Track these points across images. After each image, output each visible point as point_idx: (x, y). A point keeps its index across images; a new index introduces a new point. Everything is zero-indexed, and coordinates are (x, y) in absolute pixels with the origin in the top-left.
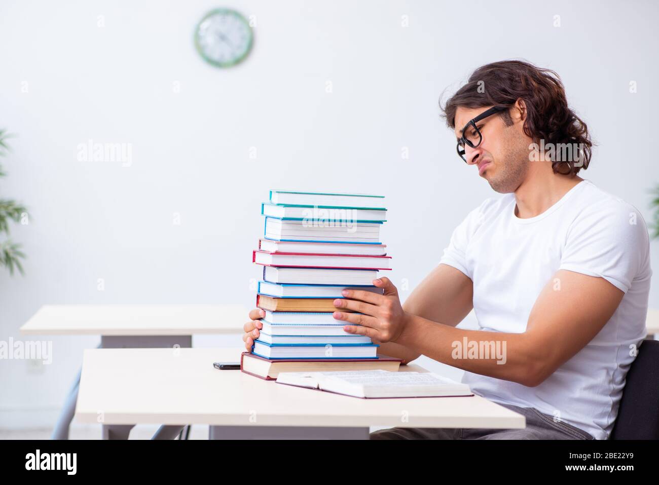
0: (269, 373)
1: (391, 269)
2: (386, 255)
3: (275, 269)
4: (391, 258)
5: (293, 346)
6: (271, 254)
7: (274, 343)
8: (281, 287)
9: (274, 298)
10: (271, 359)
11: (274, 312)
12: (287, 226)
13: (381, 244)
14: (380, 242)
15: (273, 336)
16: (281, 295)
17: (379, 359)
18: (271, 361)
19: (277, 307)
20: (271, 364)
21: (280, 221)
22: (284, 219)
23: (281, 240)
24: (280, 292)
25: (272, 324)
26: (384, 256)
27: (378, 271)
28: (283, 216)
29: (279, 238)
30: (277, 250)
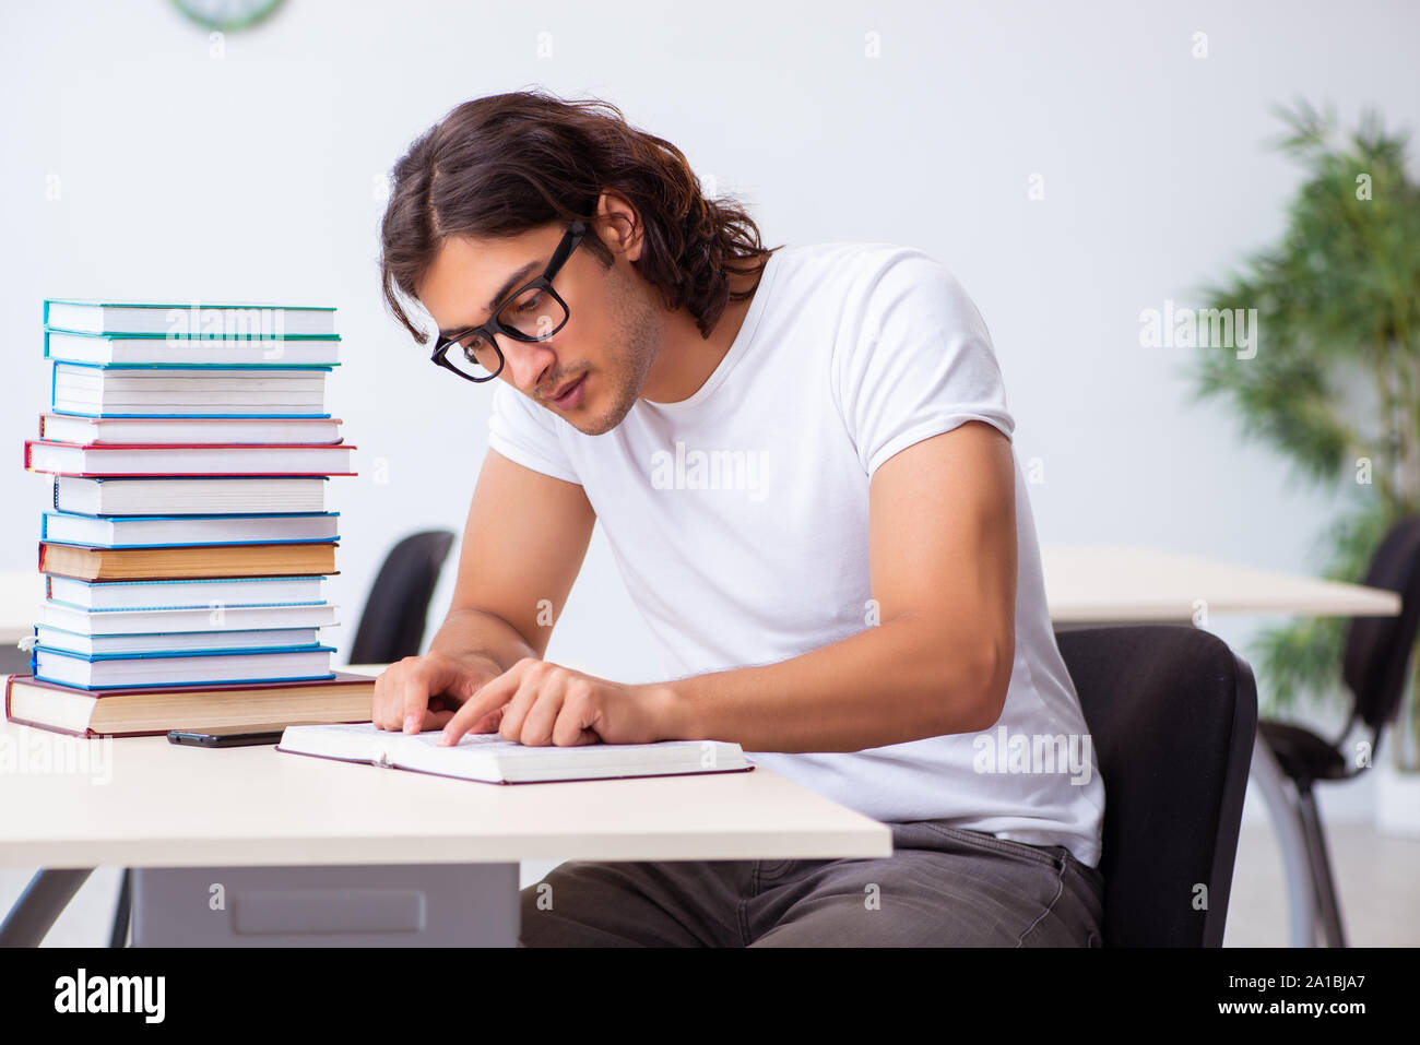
0: (91, 722)
1: (356, 474)
2: (341, 442)
3: (93, 482)
4: (354, 448)
5: (142, 658)
6: (83, 448)
7: (97, 652)
8: (109, 525)
9: (92, 550)
10: (92, 689)
11: (94, 581)
12: (115, 384)
13: (328, 417)
14: (325, 413)
15: (95, 637)
16: (109, 542)
17: (337, 680)
18: (96, 693)
19: (101, 569)
20: (94, 700)
21: (100, 373)
22: (110, 367)
23: (103, 417)
24: (107, 535)
25: (90, 611)
26: (337, 445)
27: (328, 479)
28: (107, 360)
29: (99, 411)
30: (96, 438)
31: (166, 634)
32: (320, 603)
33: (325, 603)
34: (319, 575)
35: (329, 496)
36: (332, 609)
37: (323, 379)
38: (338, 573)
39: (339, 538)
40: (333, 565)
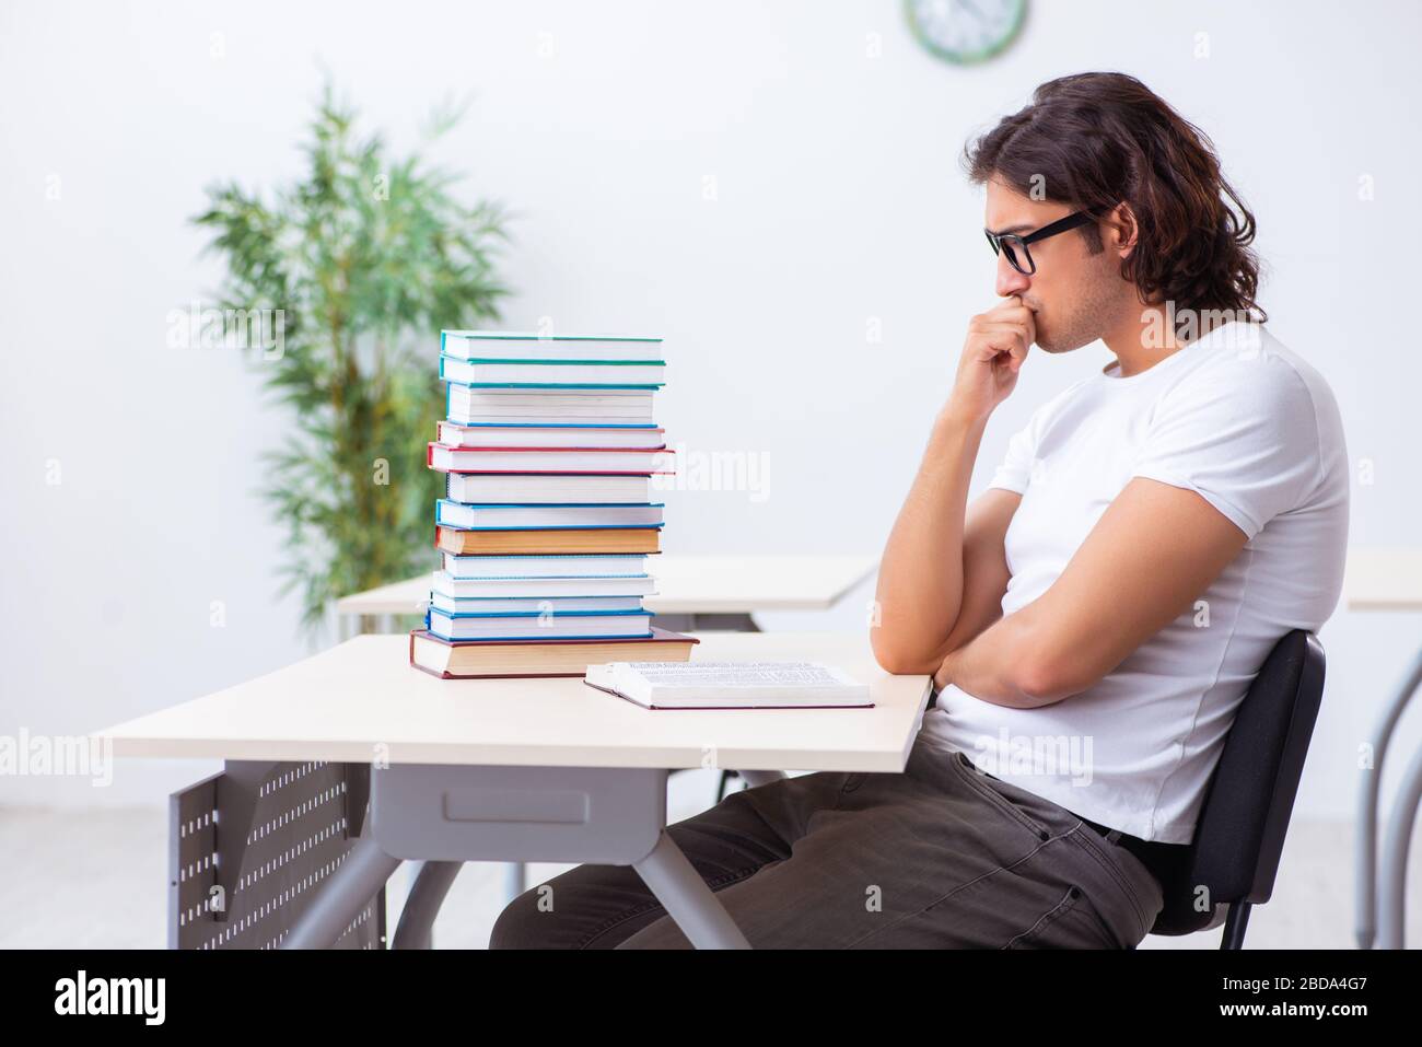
0: (448, 666)
2: (664, 447)
3: (462, 477)
5: (493, 617)
7: (461, 611)
8: (469, 511)
9: (457, 531)
10: (452, 640)
11: (458, 555)
12: (480, 400)
13: (656, 426)
14: (654, 424)
15: (457, 599)
16: (470, 525)
17: (654, 639)
18: (452, 644)
19: (463, 546)
20: (451, 649)
21: (466, 390)
22: (473, 386)
23: (469, 425)
24: (468, 519)
25: (454, 578)
26: (662, 449)
27: (650, 477)
28: (471, 380)
29: (467, 421)
30: (462, 442)
31: (514, 598)
32: (642, 576)
33: (647, 576)
34: (645, 554)
35: (652, 490)
36: (653, 581)
37: (651, 396)
38: (660, 552)
39: (663, 525)
40: (657, 546)
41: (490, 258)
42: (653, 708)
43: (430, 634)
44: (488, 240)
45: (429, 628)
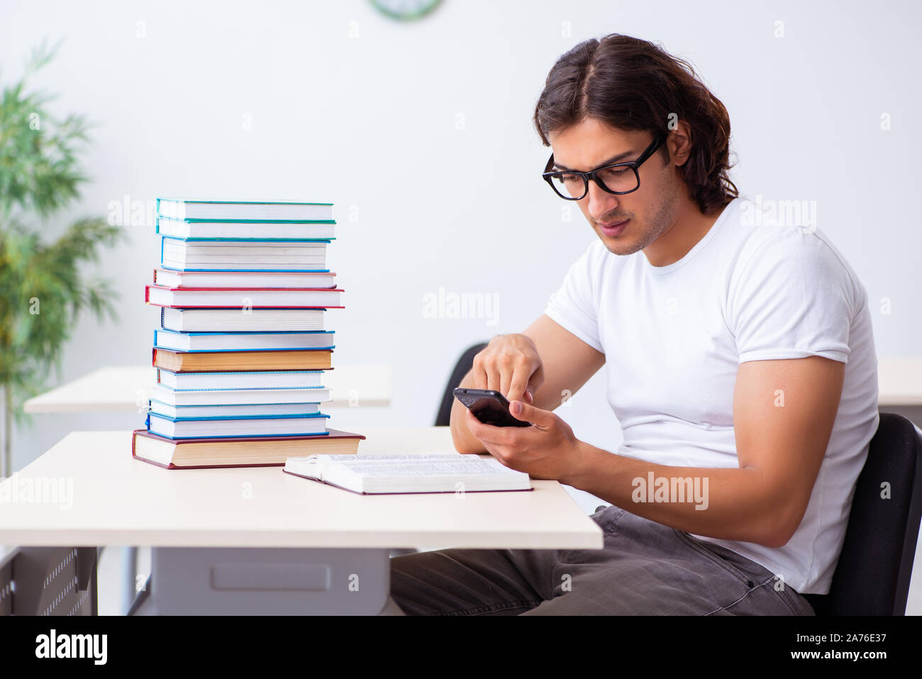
0: (173, 459)
1: (344, 307)
2: (335, 287)
3: (178, 311)
4: (343, 291)
5: (207, 420)
6: (172, 290)
7: (179, 416)
8: (187, 337)
9: (177, 353)
10: (175, 439)
11: (178, 372)
12: (194, 251)
13: (328, 271)
14: (327, 269)
15: (178, 407)
16: (187, 348)
17: (330, 435)
18: (176, 442)
19: (183, 365)
20: (175, 446)
21: (184, 243)
22: (189, 240)
23: (185, 271)
24: (187, 344)
25: (175, 391)
26: (333, 289)
27: (326, 310)
28: (187, 235)
29: (183, 267)
30: (180, 284)
31: (222, 405)
32: (320, 388)
33: (323, 387)
34: (321, 370)
35: (326, 321)
36: (328, 391)
37: (325, 247)
38: (333, 369)
39: (334, 347)
40: (330, 364)
41: (75, 155)
42: (364, 494)
43: (150, 433)
44: (73, 143)
45: (149, 428)
